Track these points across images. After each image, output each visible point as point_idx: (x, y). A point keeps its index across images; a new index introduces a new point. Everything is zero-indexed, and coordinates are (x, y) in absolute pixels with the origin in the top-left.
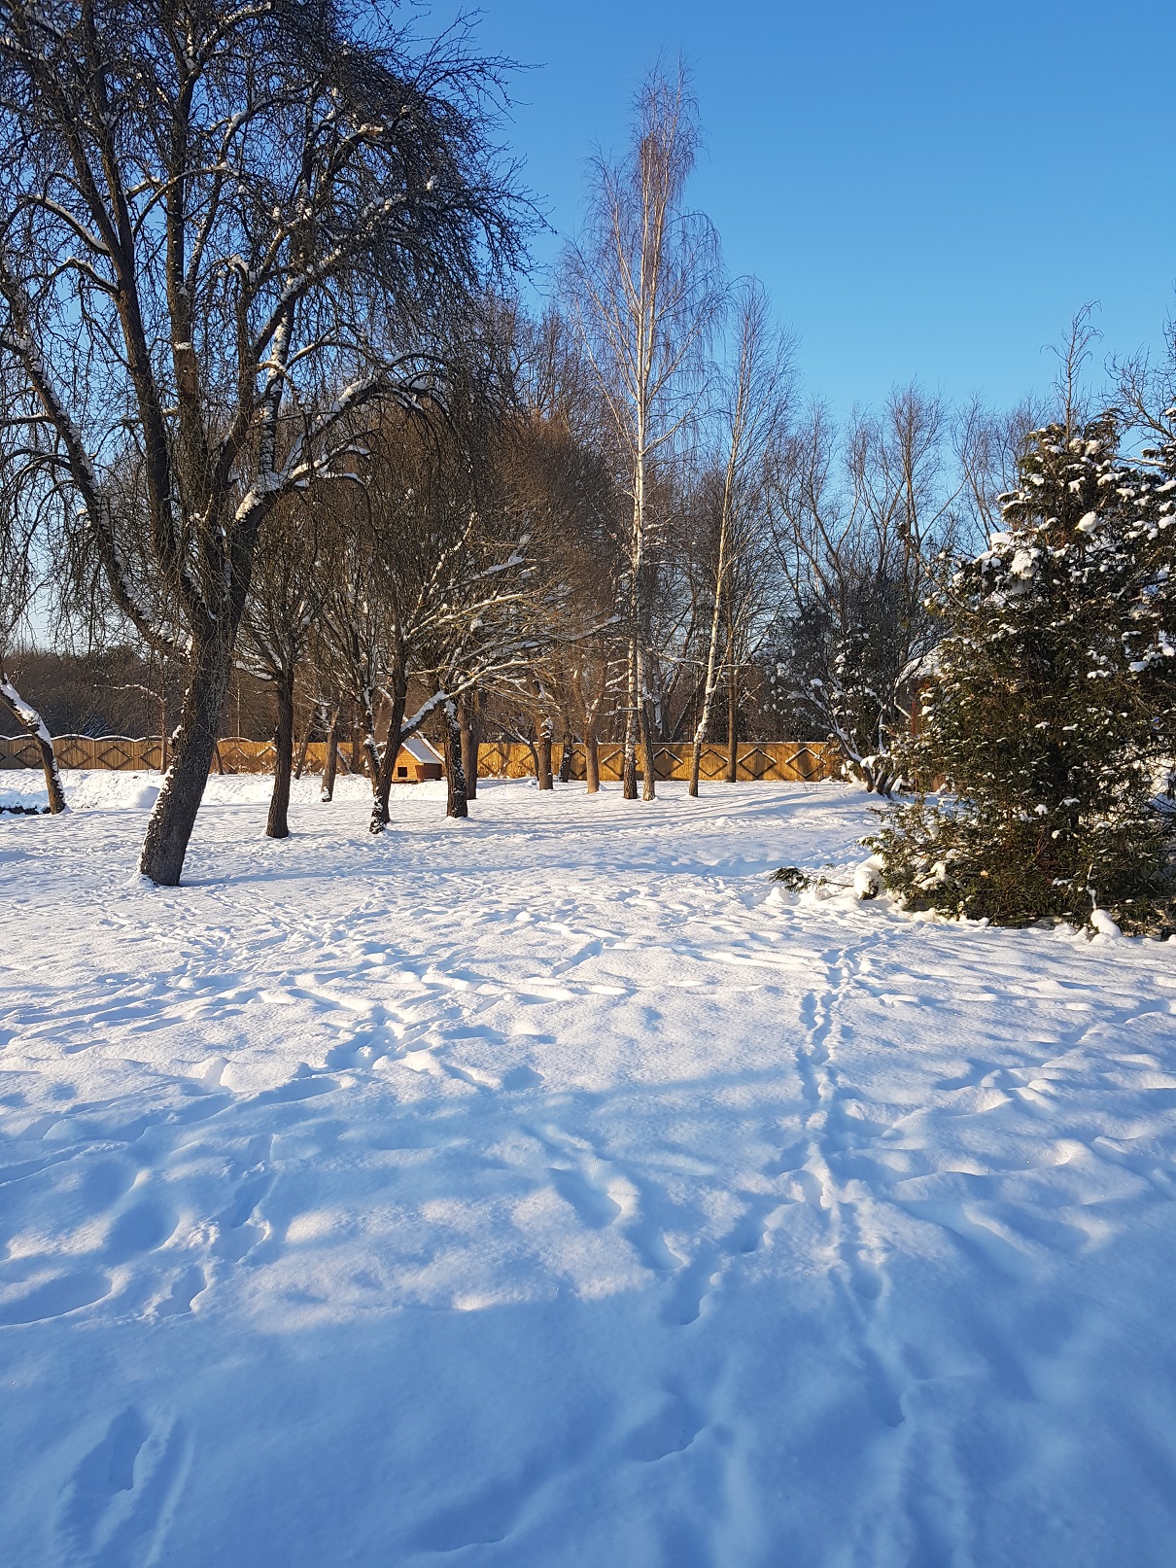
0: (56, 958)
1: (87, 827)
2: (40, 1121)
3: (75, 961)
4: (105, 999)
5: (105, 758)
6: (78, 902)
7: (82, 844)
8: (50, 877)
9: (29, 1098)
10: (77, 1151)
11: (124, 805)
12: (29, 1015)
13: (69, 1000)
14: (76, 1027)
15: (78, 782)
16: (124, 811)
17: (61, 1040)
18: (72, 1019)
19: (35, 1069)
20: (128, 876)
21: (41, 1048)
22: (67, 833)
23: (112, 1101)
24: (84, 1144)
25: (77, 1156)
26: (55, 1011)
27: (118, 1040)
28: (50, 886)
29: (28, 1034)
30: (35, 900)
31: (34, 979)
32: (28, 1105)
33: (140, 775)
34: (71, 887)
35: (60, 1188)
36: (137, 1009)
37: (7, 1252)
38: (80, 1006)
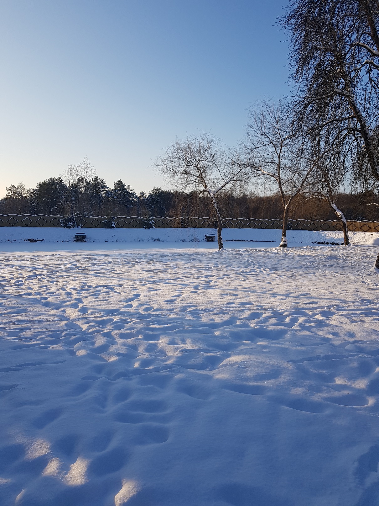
0: (347, 292)
1: (356, 250)
2: (344, 342)
3: (354, 293)
4: (364, 307)
5: (362, 228)
6: (354, 274)
7: (355, 256)
8: (344, 265)
9: (340, 334)
10: (357, 355)
11: (368, 244)
12: (339, 308)
13: (352, 306)
14: (355, 315)
15: (353, 236)
16: (368, 246)
17: (350, 318)
18: (353, 312)
19: (342, 326)
20: (370, 268)
21: (344, 320)
22: (349, 252)
23: (367, 341)
24: (359, 353)
25: (356, 357)
26: (348, 309)
27: (369, 322)
28: (345, 268)
29: (340, 314)
30: (340, 272)
31: (341, 297)
32: (340, 336)
33: (374, 234)
34: (351, 269)
35: (351, 365)
36: (375, 312)
37: (335, 381)
38: (356, 308)
